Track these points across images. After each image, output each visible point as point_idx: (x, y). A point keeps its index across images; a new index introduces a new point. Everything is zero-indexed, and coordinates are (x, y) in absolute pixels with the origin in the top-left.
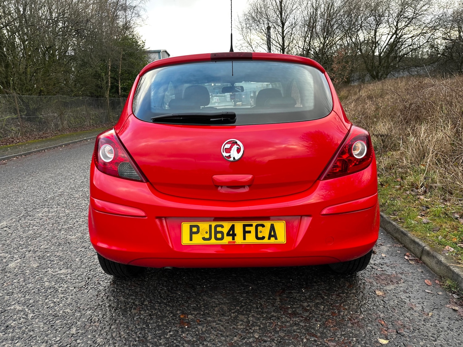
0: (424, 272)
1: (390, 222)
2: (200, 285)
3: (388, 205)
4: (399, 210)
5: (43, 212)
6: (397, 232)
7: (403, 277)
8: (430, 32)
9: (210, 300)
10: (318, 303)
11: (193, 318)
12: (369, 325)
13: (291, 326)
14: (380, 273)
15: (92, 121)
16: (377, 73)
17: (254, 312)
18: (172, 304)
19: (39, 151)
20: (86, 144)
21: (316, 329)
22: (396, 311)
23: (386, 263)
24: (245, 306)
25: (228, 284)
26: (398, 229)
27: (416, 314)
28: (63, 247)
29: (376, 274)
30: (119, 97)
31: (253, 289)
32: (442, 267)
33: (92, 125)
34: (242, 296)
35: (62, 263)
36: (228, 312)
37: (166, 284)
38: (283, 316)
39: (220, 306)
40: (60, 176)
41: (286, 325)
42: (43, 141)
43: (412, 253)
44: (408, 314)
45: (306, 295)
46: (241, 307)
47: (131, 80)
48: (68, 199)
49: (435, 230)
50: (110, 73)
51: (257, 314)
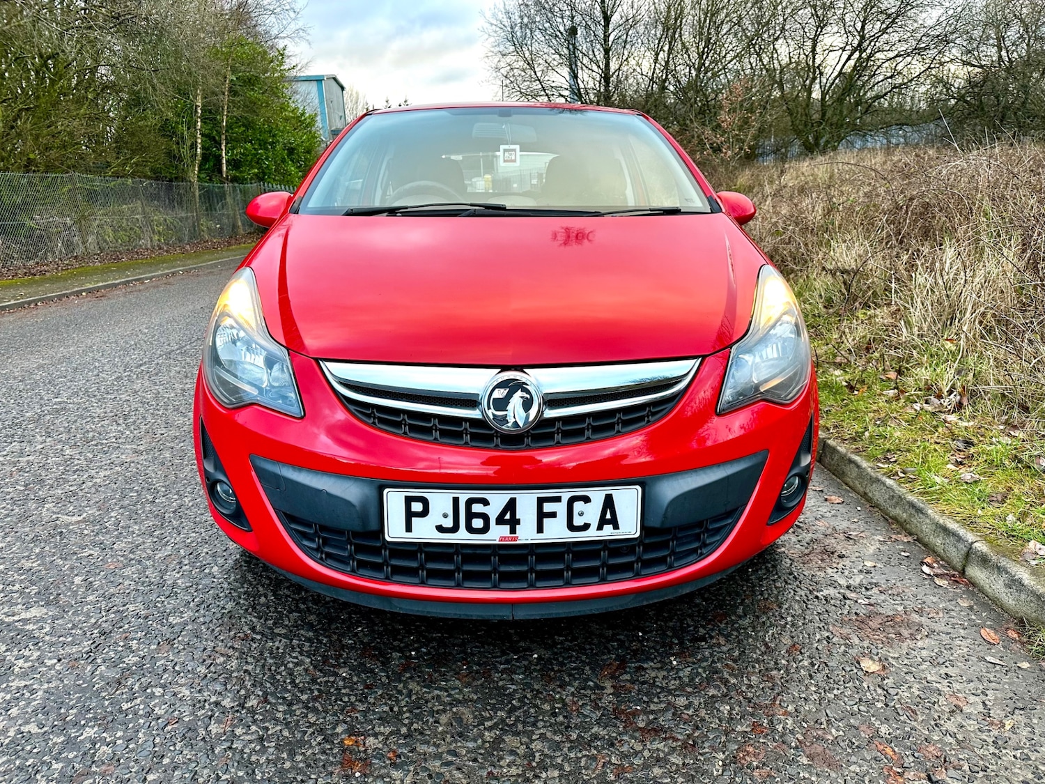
0: (975, 607)
1: (878, 480)
2: (400, 650)
3: (871, 437)
4: (899, 450)
5: (5, 453)
6: (897, 503)
7: (924, 620)
8: (935, 48)
9: (426, 692)
10: (713, 696)
11: (380, 746)
12: (853, 759)
13: (646, 766)
14: (864, 612)
15: (156, 237)
16: (817, 139)
17: (544, 727)
18: (321, 705)
19: (21, 305)
20: (140, 291)
21: (715, 773)
22: (920, 718)
23: (876, 585)
24: (520, 708)
25: (476, 647)
26: (900, 497)
27: (972, 725)
28: (42, 545)
29: (856, 613)
30: (222, 182)
31: (543, 659)
32: (1023, 596)
33: (158, 246)
34: (512, 681)
35: (35, 589)
36: (475, 726)
37: (311, 646)
38: (625, 738)
39: (454, 710)
40: (64, 364)
41: (633, 763)
42: (36, 282)
43: (939, 559)
44: (950, 726)
45: (681, 674)
46: (510, 712)
47: (250, 142)
48: (76, 421)
49: (995, 499)
50: (199, 124)
51: (555, 733)
